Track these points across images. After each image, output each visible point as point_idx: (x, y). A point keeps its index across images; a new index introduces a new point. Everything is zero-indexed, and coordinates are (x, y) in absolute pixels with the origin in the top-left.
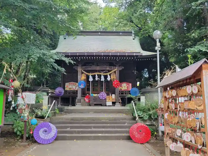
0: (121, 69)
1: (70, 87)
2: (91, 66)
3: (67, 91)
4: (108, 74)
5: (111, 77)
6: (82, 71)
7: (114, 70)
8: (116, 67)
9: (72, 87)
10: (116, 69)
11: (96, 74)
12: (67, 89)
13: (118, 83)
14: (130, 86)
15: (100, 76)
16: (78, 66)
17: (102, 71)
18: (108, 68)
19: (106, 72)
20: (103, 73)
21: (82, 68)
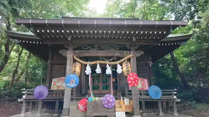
0: (139, 55)
1: (59, 84)
2: (89, 49)
3: (52, 91)
4: (118, 63)
5: (122, 68)
6: (73, 57)
7: (128, 57)
8: (132, 52)
9: (61, 85)
10: (131, 55)
11: (98, 62)
12: (54, 87)
15: (104, 69)
16: (67, 49)
17: (108, 58)
18: (117, 54)
19: (114, 61)
20: (110, 61)
21: (74, 53)
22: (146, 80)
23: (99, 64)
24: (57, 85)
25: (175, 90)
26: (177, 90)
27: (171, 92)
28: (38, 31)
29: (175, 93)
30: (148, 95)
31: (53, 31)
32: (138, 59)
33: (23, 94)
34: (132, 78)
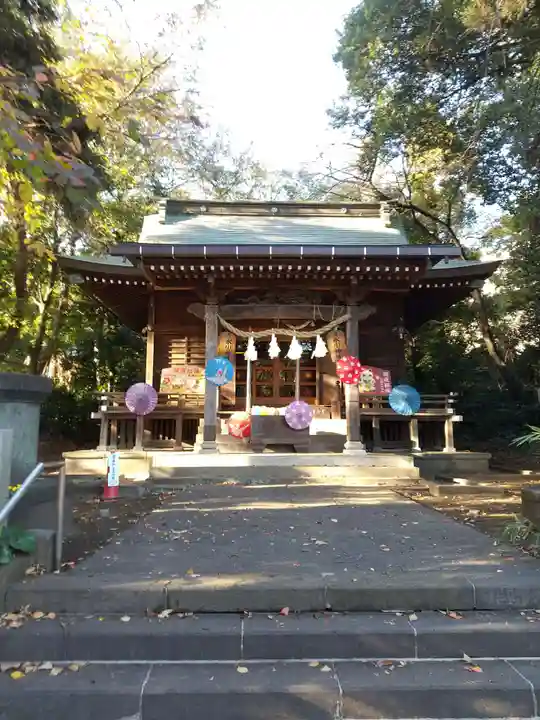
0: (365, 314)
1: (177, 381)
2: (254, 302)
4: (317, 334)
5: (326, 346)
6: (219, 321)
7: (340, 320)
8: (348, 308)
9: (183, 383)
10: (347, 317)
11: (273, 333)
12: (165, 388)
13: (355, 367)
14: (387, 380)
15: (284, 345)
16: (205, 303)
17: (296, 322)
18: (317, 313)
19: (309, 329)
20: (300, 330)
21: (220, 311)
22: (386, 374)
23: (276, 336)
24: (174, 383)
25: (451, 394)
26: (456, 394)
27: (443, 399)
28: (153, 268)
29: (451, 401)
30: (387, 406)
31: (182, 268)
32: (362, 325)
33: (102, 403)
34: (346, 368)
